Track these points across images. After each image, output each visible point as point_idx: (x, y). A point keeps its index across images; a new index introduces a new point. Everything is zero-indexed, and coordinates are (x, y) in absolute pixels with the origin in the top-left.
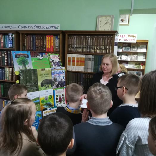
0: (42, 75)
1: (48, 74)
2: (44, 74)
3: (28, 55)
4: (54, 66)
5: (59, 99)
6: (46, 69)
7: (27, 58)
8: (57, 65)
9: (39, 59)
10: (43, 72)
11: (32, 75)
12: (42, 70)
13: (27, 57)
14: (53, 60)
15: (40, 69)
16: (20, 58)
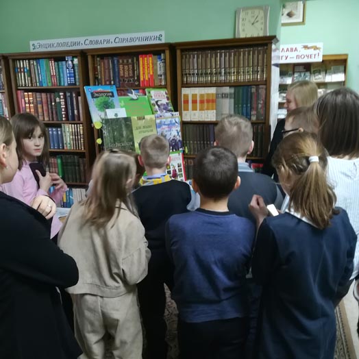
0: (140, 128)
1: (150, 127)
2: (144, 127)
3: (112, 93)
4: (159, 112)
5: (172, 172)
6: (146, 117)
7: (111, 98)
8: (164, 109)
9: (132, 99)
10: (141, 123)
11: (124, 129)
12: (139, 119)
13: (111, 96)
14: (156, 100)
15: (136, 117)
16: (99, 99)
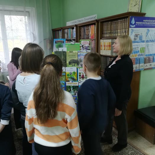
0: (70, 56)
4: (82, 50)
9: (72, 44)
12: (70, 52)
14: (83, 45)
